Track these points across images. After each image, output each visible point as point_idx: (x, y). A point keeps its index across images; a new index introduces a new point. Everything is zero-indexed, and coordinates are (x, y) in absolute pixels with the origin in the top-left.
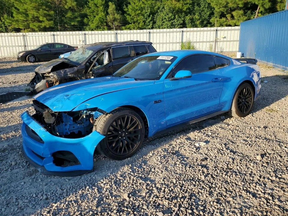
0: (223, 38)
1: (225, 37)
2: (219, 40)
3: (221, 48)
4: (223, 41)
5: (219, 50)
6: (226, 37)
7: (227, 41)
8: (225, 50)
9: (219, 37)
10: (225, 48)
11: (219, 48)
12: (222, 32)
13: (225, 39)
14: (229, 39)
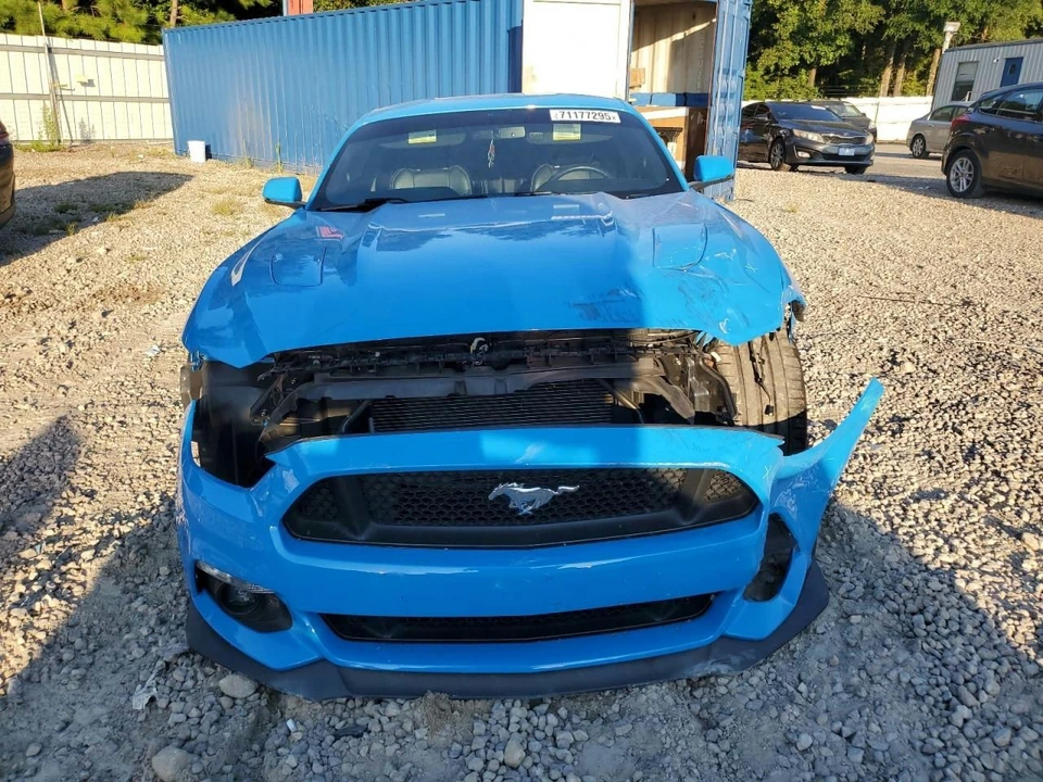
0: (84, 84)
1: (90, 83)
2: (69, 93)
3: (82, 126)
4: (86, 98)
5: (73, 134)
6: (95, 83)
7: (100, 99)
8: (98, 136)
9: (63, 79)
10: (98, 128)
11: (72, 125)
12: (75, 59)
13: (91, 91)
14: (106, 92)
